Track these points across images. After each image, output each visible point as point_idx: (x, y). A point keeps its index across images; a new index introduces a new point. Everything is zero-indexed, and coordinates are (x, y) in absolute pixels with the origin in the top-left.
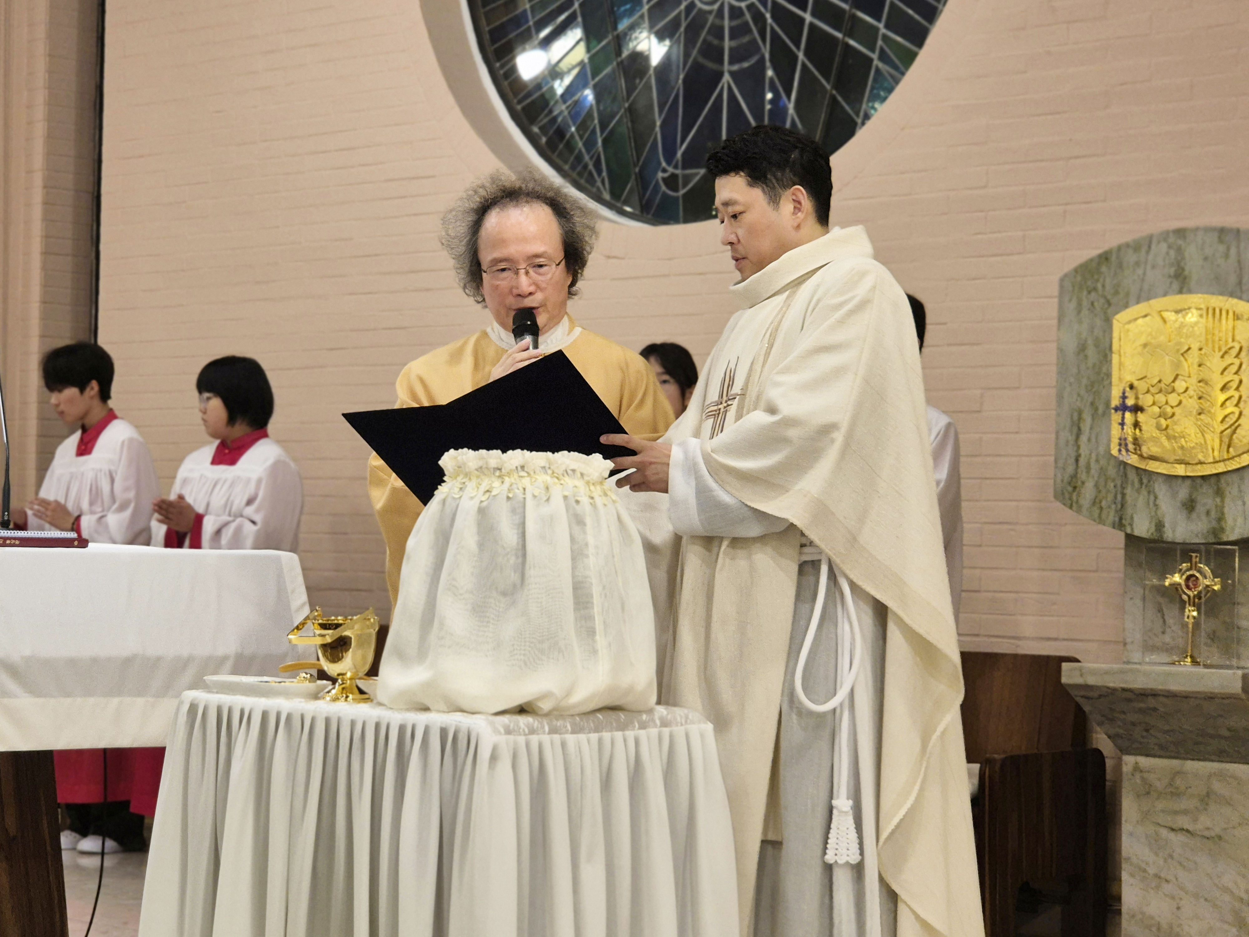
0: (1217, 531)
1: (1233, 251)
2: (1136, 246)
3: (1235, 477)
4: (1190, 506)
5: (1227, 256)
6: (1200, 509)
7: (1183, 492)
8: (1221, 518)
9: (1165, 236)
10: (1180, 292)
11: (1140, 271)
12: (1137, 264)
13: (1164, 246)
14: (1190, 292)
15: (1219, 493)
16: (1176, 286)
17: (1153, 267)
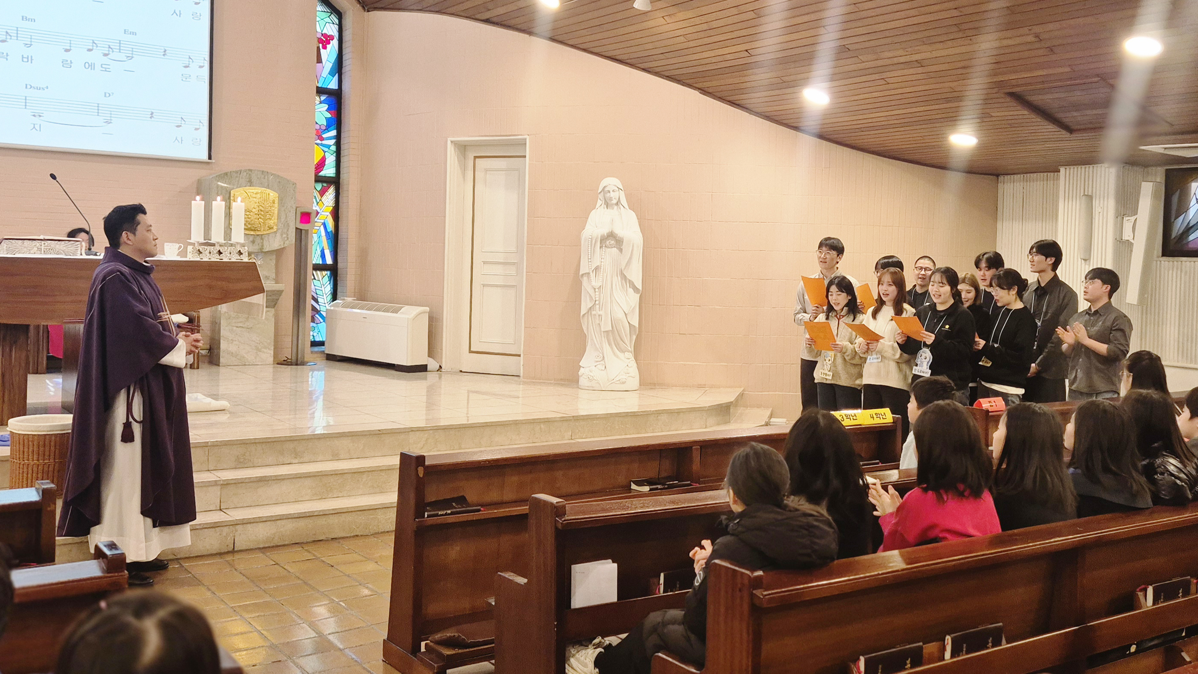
0: (261, 249)
1: (266, 177)
2: (237, 172)
3: (266, 235)
4: (253, 242)
5: (265, 178)
6: (256, 243)
7: (251, 239)
8: (263, 246)
9: (245, 171)
10: (250, 186)
11: (237, 179)
12: (237, 177)
13: (245, 173)
14: (253, 186)
15: (262, 239)
16: (249, 184)
17: (242, 178)
